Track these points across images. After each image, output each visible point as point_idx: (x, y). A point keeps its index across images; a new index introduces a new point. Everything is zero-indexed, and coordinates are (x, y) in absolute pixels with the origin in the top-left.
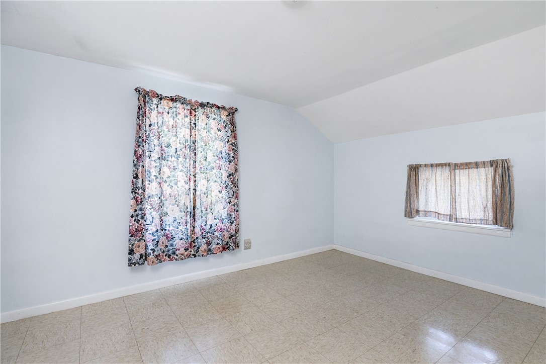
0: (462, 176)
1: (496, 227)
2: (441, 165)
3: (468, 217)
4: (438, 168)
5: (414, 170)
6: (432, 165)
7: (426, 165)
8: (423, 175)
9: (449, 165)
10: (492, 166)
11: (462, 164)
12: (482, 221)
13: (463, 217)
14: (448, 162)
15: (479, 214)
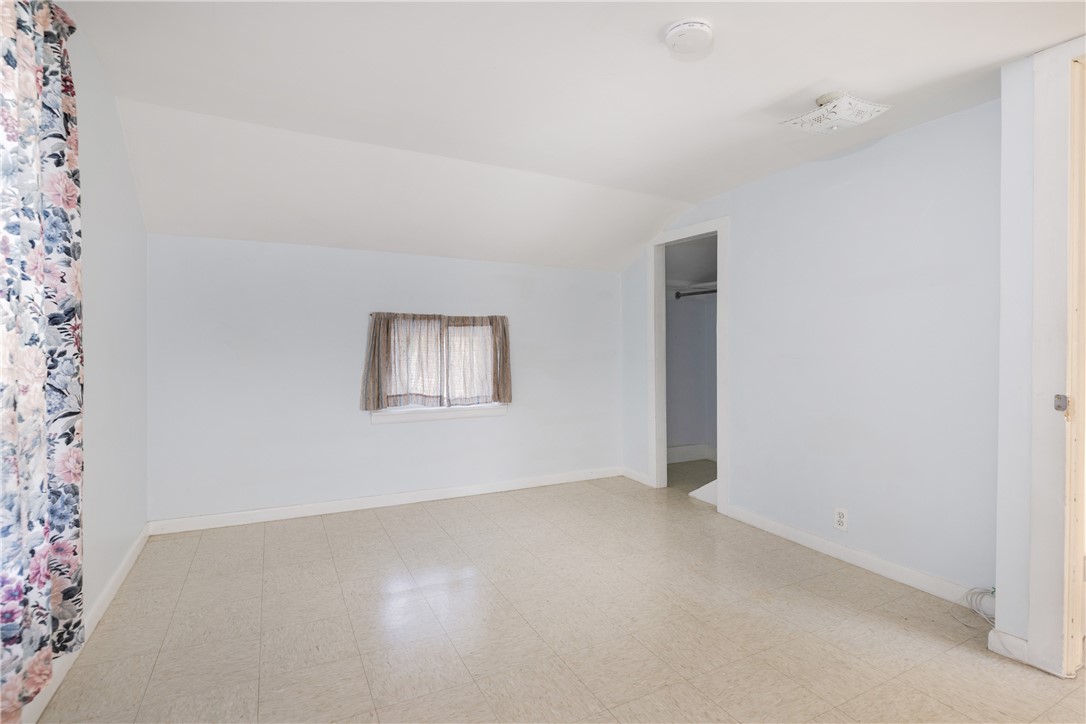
0: (457, 336)
1: (497, 403)
2: (428, 318)
3: (463, 396)
4: (423, 322)
5: (383, 326)
6: (414, 317)
7: (405, 316)
8: (399, 334)
9: (440, 318)
10: (491, 324)
11: (457, 318)
12: (478, 400)
13: (457, 396)
14: (438, 313)
15: (476, 391)
